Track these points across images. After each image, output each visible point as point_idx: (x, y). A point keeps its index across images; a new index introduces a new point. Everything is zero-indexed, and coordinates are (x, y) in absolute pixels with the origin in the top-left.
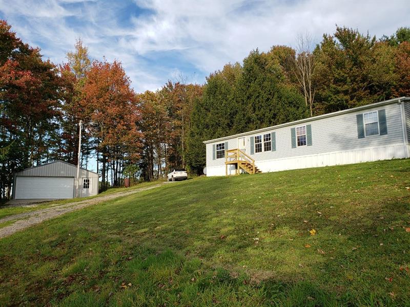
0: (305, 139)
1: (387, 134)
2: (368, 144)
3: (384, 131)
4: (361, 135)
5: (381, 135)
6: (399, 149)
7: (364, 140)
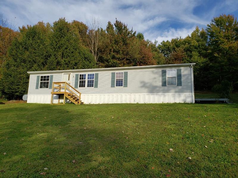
0: (122, 81)
1: (181, 86)
2: (168, 91)
3: (180, 84)
4: (164, 84)
5: (177, 86)
6: (189, 97)
7: (166, 88)
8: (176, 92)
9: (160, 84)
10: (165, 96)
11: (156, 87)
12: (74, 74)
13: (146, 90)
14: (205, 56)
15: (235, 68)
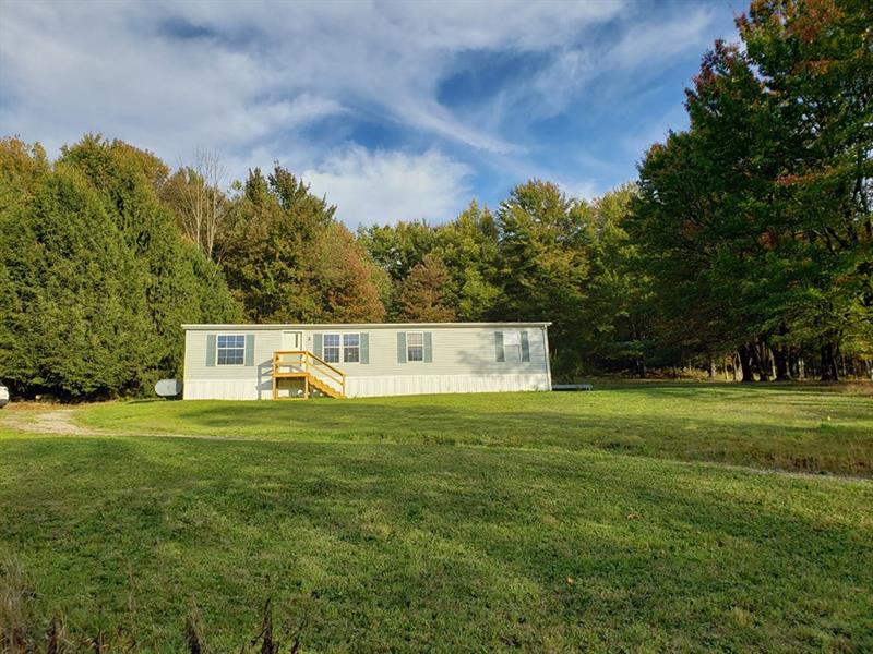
0: (421, 351)
1: (529, 361)
2: (507, 370)
3: (526, 358)
4: (501, 357)
5: (523, 362)
6: (542, 381)
7: (503, 365)
8: (521, 372)
9: (495, 357)
10: (502, 379)
11: (485, 363)
12: (311, 333)
13: (468, 368)
14: (495, 282)
15: (565, 318)
